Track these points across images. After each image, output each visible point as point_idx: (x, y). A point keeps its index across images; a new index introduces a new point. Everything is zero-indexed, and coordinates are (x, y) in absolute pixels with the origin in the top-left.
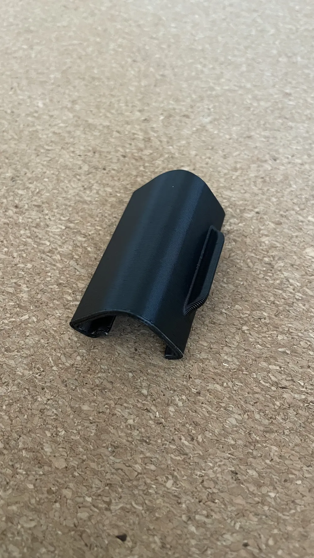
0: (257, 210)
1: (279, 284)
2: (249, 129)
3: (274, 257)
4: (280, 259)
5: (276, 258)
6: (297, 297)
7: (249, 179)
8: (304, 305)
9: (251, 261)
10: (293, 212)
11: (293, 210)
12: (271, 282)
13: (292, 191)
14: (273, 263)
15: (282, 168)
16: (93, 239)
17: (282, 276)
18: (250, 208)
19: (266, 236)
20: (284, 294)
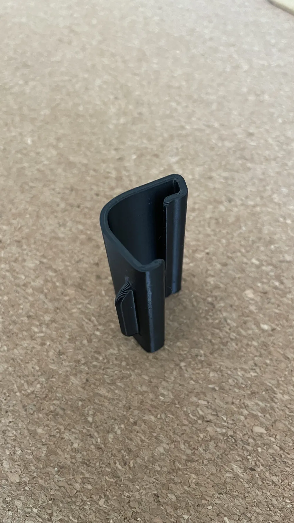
0: (207, 251)
1: (217, 324)
2: (211, 170)
3: (216, 297)
4: (222, 299)
5: (219, 298)
6: (231, 337)
7: (204, 220)
8: (237, 345)
9: (196, 301)
10: (239, 254)
11: (240, 251)
12: (211, 321)
13: (241, 233)
14: (215, 303)
15: (235, 209)
16: (62, 274)
17: (221, 316)
18: (202, 248)
19: (213, 276)
20: (221, 334)
